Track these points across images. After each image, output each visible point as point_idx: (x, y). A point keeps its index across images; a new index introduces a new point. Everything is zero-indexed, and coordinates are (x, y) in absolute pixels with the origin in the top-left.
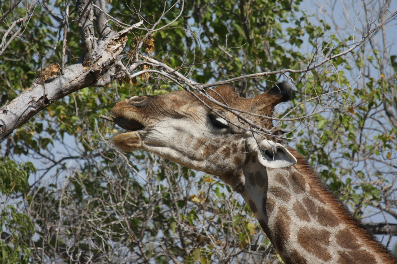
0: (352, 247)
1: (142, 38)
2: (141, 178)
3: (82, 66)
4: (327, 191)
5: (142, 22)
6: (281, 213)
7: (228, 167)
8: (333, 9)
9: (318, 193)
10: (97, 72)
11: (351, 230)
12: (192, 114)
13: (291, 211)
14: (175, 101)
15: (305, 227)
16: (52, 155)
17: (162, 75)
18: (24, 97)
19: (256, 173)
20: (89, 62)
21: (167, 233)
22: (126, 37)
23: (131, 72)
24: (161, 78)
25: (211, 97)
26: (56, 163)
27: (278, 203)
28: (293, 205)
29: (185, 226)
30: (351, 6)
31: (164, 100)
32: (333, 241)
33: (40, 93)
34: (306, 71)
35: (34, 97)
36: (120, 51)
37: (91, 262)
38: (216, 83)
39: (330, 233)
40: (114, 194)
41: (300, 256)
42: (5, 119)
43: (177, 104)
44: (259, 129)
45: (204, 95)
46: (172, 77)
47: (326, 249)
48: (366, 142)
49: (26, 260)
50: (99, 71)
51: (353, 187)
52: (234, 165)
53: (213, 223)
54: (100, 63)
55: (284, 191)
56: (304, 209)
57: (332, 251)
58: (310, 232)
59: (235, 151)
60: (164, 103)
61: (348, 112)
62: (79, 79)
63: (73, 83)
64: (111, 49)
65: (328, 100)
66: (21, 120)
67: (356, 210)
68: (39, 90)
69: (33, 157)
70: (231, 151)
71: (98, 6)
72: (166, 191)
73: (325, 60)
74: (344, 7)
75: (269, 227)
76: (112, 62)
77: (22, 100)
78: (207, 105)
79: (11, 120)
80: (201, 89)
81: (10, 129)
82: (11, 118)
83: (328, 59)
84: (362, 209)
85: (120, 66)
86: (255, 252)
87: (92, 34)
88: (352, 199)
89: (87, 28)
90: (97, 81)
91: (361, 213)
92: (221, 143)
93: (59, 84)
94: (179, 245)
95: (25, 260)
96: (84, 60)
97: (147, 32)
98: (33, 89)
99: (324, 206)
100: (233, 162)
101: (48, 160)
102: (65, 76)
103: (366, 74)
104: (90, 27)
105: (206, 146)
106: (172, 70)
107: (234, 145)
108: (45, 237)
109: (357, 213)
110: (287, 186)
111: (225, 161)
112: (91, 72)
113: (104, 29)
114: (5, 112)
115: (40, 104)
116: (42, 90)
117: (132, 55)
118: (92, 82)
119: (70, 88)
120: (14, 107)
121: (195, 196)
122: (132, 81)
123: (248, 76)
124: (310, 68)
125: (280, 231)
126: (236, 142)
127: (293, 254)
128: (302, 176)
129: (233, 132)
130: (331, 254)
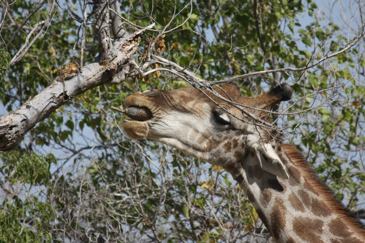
0: (343, 235)
1: (154, 39)
2: (155, 166)
3: (99, 65)
4: (320, 183)
5: (153, 24)
6: (277, 204)
7: (229, 160)
8: (331, 11)
9: (312, 185)
10: (113, 70)
11: (342, 220)
12: (198, 111)
13: (287, 202)
14: (183, 97)
15: (300, 216)
16: (73, 145)
17: (172, 73)
18: (45, 94)
19: (254, 166)
20: (105, 61)
21: (177, 217)
22: (139, 38)
23: (144, 70)
24: (171, 76)
26: (75, 153)
27: (274, 194)
28: (289, 196)
29: (195, 210)
30: (348, 9)
31: (172, 95)
32: (326, 229)
33: (60, 90)
34: (305, 69)
35: (55, 94)
36: (133, 51)
39: (323, 222)
40: (130, 180)
42: (28, 113)
43: (184, 100)
44: (261, 122)
45: (211, 91)
46: (182, 75)
47: (320, 237)
50: (115, 69)
52: (235, 158)
53: (221, 208)
54: (115, 62)
55: (280, 184)
56: (299, 200)
57: (325, 239)
58: (304, 222)
59: (236, 145)
62: (96, 77)
63: (90, 80)
64: (125, 49)
66: (42, 114)
67: (352, 197)
68: (59, 87)
69: (54, 148)
70: (232, 146)
71: (113, 9)
74: (341, 9)
75: (266, 216)
76: (126, 62)
77: (44, 96)
78: (214, 101)
79: (34, 115)
80: (208, 86)
81: (32, 122)
82: (34, 112)
83: (325, 58)
84: (358, 196)
85: (134, 65)
86: (259, 235)
87: (108, 36)
88: (348, 187)
89: (103, 30)
90: (112, 79)
91: (356, 200)
92: (223, 138)
93: (77, 81)
94: (189, 228)
96: (100, 59)
97: (159, 33)
98: (53, 86)
99: (317, 197)
100: (234, 156)
101: (68, 151)
102: (83, 74)
103: (361, 71)
104: (106, 28)
105: (209, 140)
106: (182, 68)
107: (235, 141)
108: (67, 220)
109: (352, 200)
111: (226, 154)
112: (107, 71)
113: (119, 31)
114: (28, 107)
115: (60, 99)
116: (62, 87)
117: (145, 55)
118: (108, 79)
119: (88, 85)
120: (37, 103)
121: (204, 182)
122: (145, 79)
123: (251, 74)
124: (308, 66)
125: (277, 220)
126: (236, 138)
127: (289, 242)
128: (297, 170)
129: (234, 129)
130: (324, 241)
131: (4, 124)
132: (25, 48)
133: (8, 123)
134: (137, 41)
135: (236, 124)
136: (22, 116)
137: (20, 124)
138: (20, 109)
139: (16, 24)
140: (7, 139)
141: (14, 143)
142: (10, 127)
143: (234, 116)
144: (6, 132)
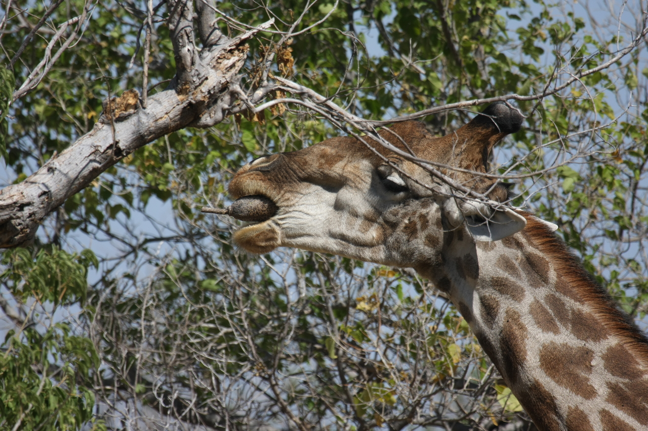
0: (629, 375)
1: (273, 47)
3: (176, 95)
4: (586, 280)
5: (272, 21)
6: (510, 321)
9: (569, 284)
10: (200, 103)
11: (627, 347)
13: (526, 316)
14: (323, 156)
15: (552, 342)
17: (306, 107)
18: (81, 147)
19: (465, 257)
20: (187, 86)
22: (247, 45)
23: (256, 103)
24: (304, 112)
25: (387, 142)
26: (134, 249)
27: (503, 304)
28: (530, 306)
31: (306, 157)
32: (598, 365)
33: (107, 139)
34: (541, 97)
35: (98, 146)
36: (236, 68)
37: (194, 409)
38: (395, 119)
39: (593, 352)
40: (231, 298)
41: (545, 391)
42: (51, 182)
43: (327, 162)
45: (375, 138)
46: (323, 110)
47: (587, 380)
48: (641, 211)
49: (89, 410)
50: (204, 101)
51: (621, 284)
52: (426, 248)
53: (392, 345)
54: (204, 88)
55: (514, 284)
56: (548, 313)
57: (597, 383)
58: (560, 351)
60: (306, 163)
61: (611, 160)
62: (171, 115)
63: (160, 122)
64: (222, 65)
65: (579, 142)
66: (77, 182)
68: (105, 134)
69: (95, 238)
70: (419, 226)
72: (316, 292)
73: (572, 79)
76: (224, 87)
77: (78, 150)
78: (379, 155)
79: (61, 184)
80: (371, 129)
81: (59, 197)
82: (61, 180)
83: (577, 77)
85: (238, 93)
86: (461, 391)
87: (192, 42)
89: (183, 32)
90: (200, 119)
92: (400, 215)
93: (137, 124)
94: (337, 381)
95: (86, 410)
96: (178, 84)
97: (281, 37)
98: (95, 132)
99: (580, 307)
100: (425, 244)
101: (120, 243)
102: (148, 111)
103: (642, 99)
104: (188, 29)
105: (379, 224)
106: (323, 98)
107: (423, 218)
108: (119, 368)
110: (518, 276)
111: (411, 244)
112: (190, 104)
113: (211, 33)
114: (51, 170)
115: (108, 156)
116: (110, 134)
117: (257, 75)
118: (192, 119)
119: (157, 130)
120: (66, 162)
121: (363, 299)
122: (258, 118)
123: (447, 106)
124: (547, 92)
125: (510, 350)
126: (424, 212)
127: (534, 387)
128: (543, 259)
129: (417, 197)
130: (596, 387)
131: (10, 201)
132: (44, 66)
133: (15, 199)
134: (243, 52)
135: (418, 188)
136: (41, 186)
137: (37, 201)
138: (36, 174)
139: (28, 24)
140: (13, 227)
141: (27, 235)
142: (19, 207)
144: (12, 215)
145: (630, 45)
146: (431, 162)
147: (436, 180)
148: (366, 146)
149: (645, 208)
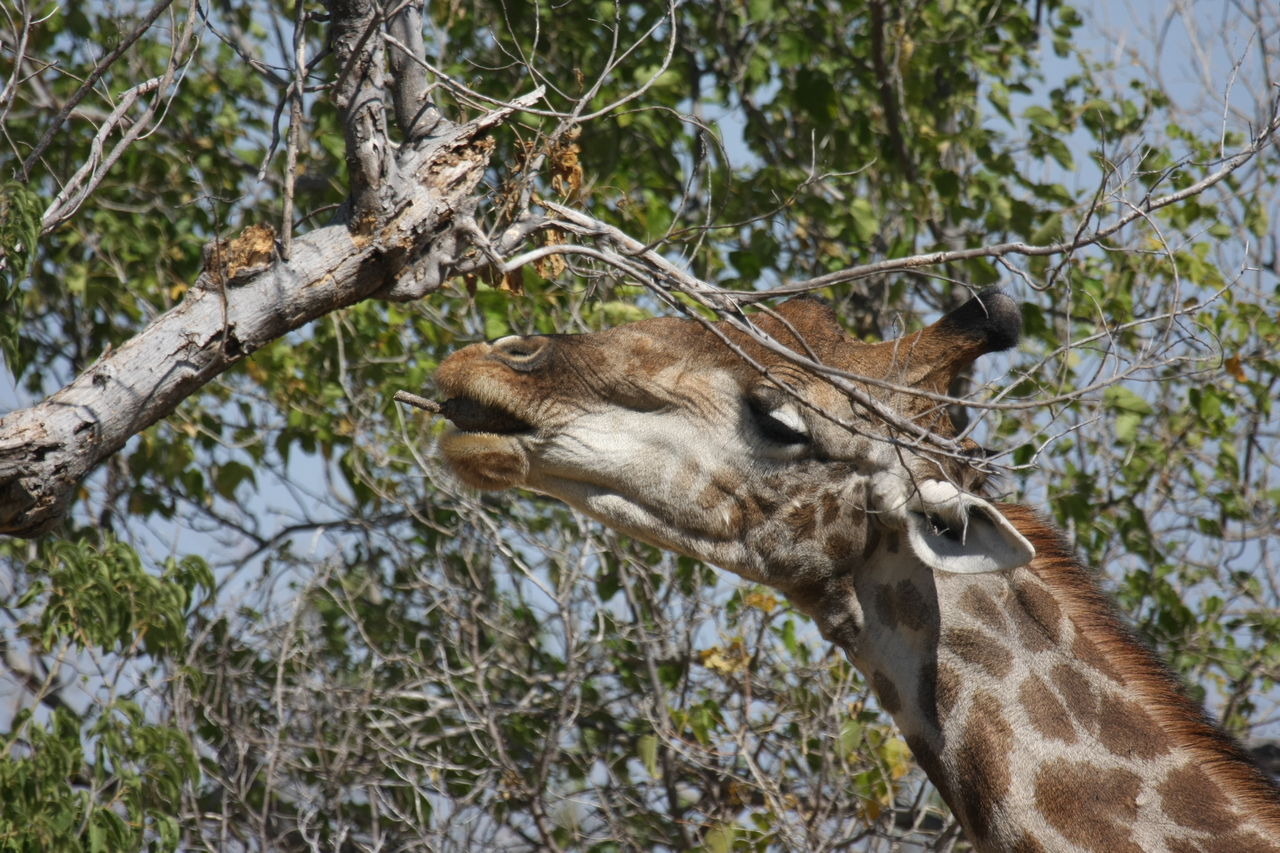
0: (1211, 825)
1: (541, 142)
2: (538, 593)
3: (349, 235)
4: (1130, 641)
5: (540, 92)
6: (981, 714)
7: (806, 567)
8: (1159, 48)
9: (1099, 647)
10: (396, 252)
11: (1207, 770)
12: (694, 397)
13: (1013, 707)
14: (638, 352)
15: (1060, 759)
16: (252, 516)
17: (604, 262)
18: (160, 335)
19: (899, 584)
20: (371, 219)
21: (621, 769)
22: (490, 138)
23: (506, 253)
24: (601, 272)
25: (764, 334)
26: (263, 545)
27: (968, 681)
28: (1021, 687)
29: (684, 747)
30: (1220, 40)
31: (602, 348)
32: (1149, 804)
33: (212, 320)
34: (1071, 249)
35: (193, 334)
36: (469, 183)
38: (779, 289)
39: (1140, 779)
40: (455, 643)
42: (99, 403)
43: (644, 365)
45: (740, 325)
46: (638, 269)
47: (1128, 832)
48: (1264, 478)
50: (404, 249)
51: (1223, 623)
52: (826, 559)
53: (772, 740)
54: (405, 223)
55: (991, 644)
56: (1055, 701)
57: (1147, 839)
58: (1075, 777)
59: (832, 513)
60: (602, 360)
62: (339, 275)
63: (319, 287)
64: (440, 178)
66: (150, 405)
67: (1233, 699)
68: (208, 311)
69: (192, 527)
70: (819, 517)
71: (399, 39)
72: (624, 634)
73: (1132, 213)
74: (1195, 41)
76: (445, 222)
77: (155, 342)
78: (750, 359)
79: (120, 408)
80: (732, 308)
81: (114, 434)
82: (119, 399)
83: (1141, 210)
84: (1254, 695)
85: (470, 233)
86: (907, 835)
87: (381, 131)
88: (1220, 664)
89: (364, 111)
90: (395, 282)
91: (1249, 707)
92: (785, 489)
93: (273, 291)
94: (661, 807)
96: (353, 213)
97: (559, 123)
98: (188, 307)
99: (1119, 690)
100: (825, 552)
101: (236, 534)
102: (293, 265)
103: (1267, 257)
104: (375, 105)
105: (737, 499)
106: (638, 246)
107: (830, 499)
108: (232, 780)
109: (1235, 709)
110: (1001, 627)
111: (798, 547)
112: (376, 253)
113: (420, 114)
114: (100, 380)
115: (213, 354)
116: (219, 310)
117: (510, 198)
118: (380, 283)
119: (311, 303)
120: (130, 365)
121: (714, 650)
122: (509, 283)
123: (883, 264)
124: (1082, 239)
125: (979, 772)
126: (833, 487)
127: (1022, 847)
128: (1048, 595)
129: (824, 457)
130: (1145, 847)
131: (17, 442)
132: (89, 175)
133: (28, 437)
134: (482, 151)
135: (829, 440)
136: (81, 412)
137: (71, 441)
138: (70, 387)
139: (52, 101)
140: (24, 493)
141: (51, 508)
142: (35, 452)
143: (822, 413)
144: (21, 468)
145: (1246, 149)
146: (850, 373)
147: (860, 409)
148: (722, 340)
149: (1272, 471)
